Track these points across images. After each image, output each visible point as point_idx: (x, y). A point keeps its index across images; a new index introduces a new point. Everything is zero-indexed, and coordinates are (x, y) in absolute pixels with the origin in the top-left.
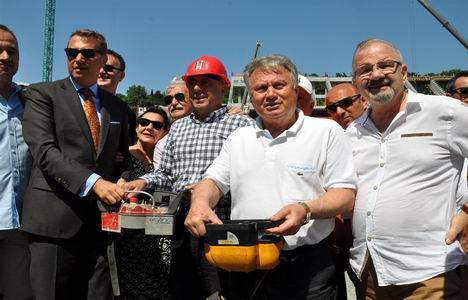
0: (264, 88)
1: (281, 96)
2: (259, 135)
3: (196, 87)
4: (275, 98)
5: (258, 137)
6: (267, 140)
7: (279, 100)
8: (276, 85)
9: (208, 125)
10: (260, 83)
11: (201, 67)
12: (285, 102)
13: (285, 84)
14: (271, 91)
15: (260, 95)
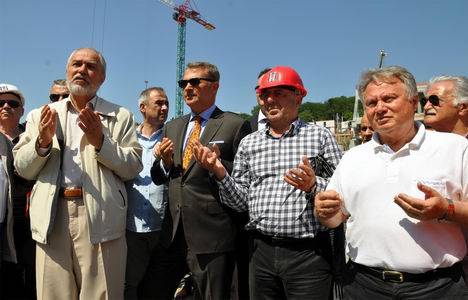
0: (374, 103)
1: (391, 110)
2: (377, 151)
3: (269, 99)
4: (385, 112)
5: (376, 152)
6: (387, 155)
7: (389, 113)
8: (386, 99)
9: (288, 139)
10: (370, 98)
11: (275, 79)
12: (395, 116)
13: (395, 97)
14: (381, 105)
15: (371, 110)
